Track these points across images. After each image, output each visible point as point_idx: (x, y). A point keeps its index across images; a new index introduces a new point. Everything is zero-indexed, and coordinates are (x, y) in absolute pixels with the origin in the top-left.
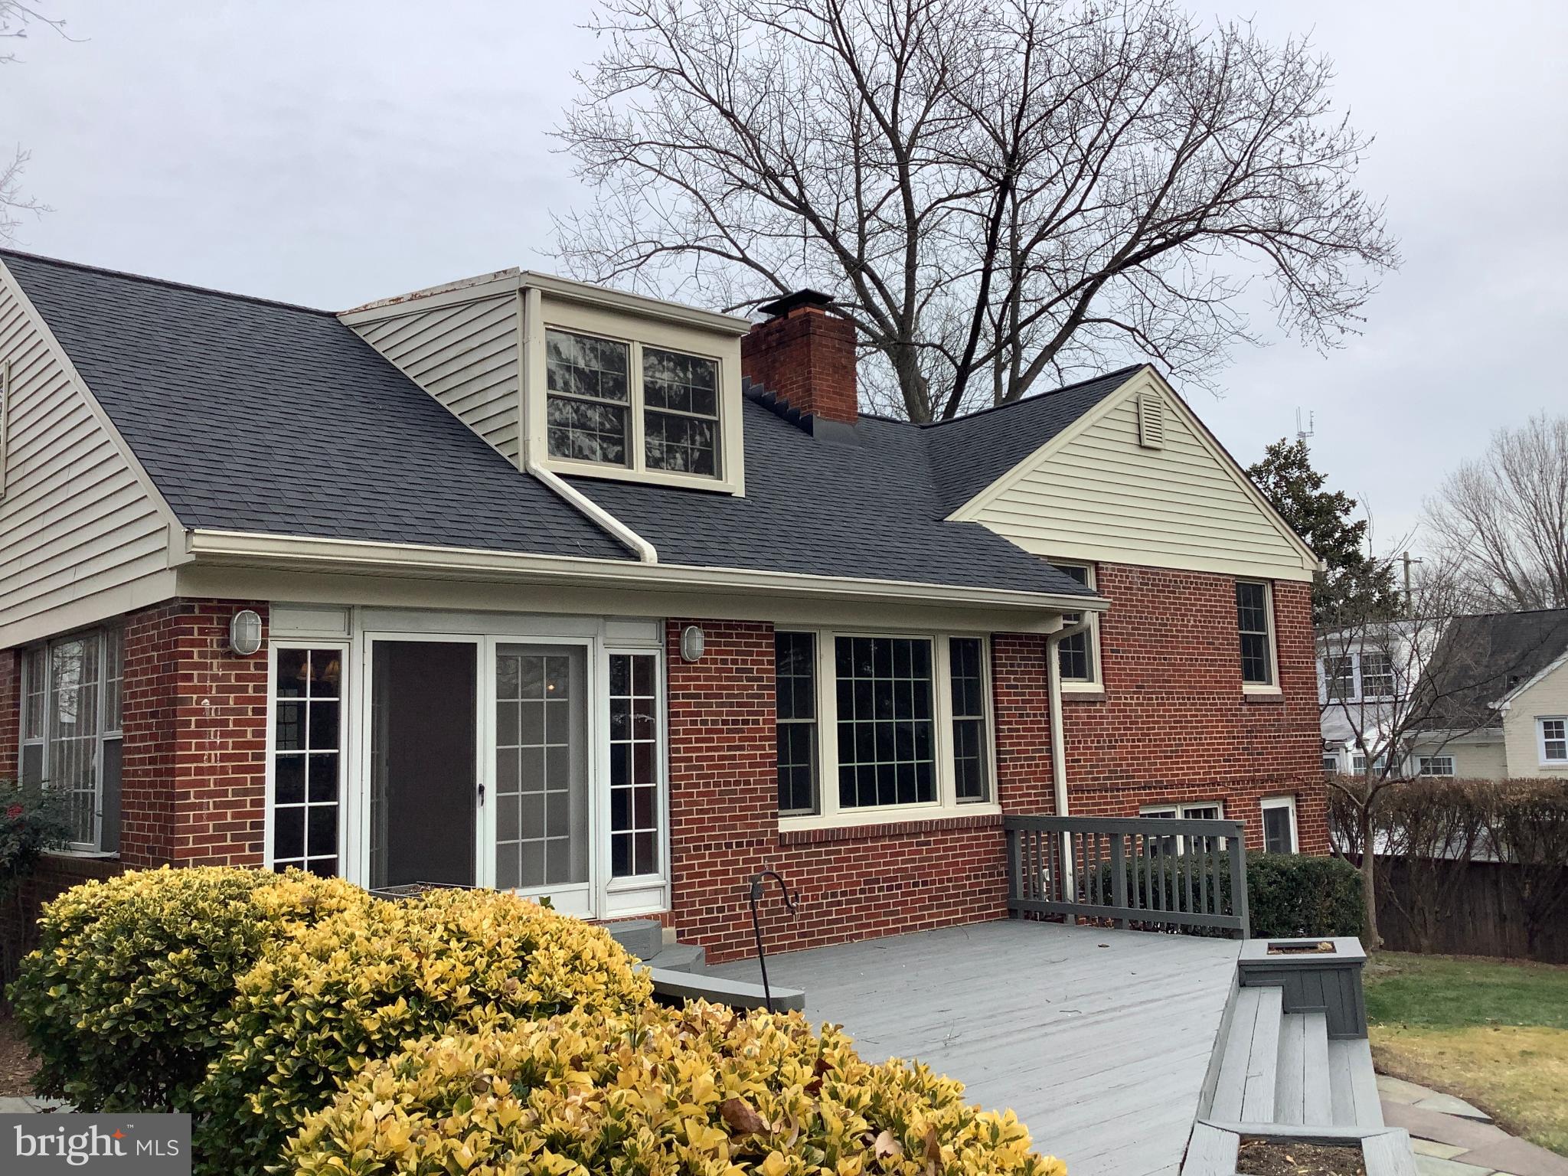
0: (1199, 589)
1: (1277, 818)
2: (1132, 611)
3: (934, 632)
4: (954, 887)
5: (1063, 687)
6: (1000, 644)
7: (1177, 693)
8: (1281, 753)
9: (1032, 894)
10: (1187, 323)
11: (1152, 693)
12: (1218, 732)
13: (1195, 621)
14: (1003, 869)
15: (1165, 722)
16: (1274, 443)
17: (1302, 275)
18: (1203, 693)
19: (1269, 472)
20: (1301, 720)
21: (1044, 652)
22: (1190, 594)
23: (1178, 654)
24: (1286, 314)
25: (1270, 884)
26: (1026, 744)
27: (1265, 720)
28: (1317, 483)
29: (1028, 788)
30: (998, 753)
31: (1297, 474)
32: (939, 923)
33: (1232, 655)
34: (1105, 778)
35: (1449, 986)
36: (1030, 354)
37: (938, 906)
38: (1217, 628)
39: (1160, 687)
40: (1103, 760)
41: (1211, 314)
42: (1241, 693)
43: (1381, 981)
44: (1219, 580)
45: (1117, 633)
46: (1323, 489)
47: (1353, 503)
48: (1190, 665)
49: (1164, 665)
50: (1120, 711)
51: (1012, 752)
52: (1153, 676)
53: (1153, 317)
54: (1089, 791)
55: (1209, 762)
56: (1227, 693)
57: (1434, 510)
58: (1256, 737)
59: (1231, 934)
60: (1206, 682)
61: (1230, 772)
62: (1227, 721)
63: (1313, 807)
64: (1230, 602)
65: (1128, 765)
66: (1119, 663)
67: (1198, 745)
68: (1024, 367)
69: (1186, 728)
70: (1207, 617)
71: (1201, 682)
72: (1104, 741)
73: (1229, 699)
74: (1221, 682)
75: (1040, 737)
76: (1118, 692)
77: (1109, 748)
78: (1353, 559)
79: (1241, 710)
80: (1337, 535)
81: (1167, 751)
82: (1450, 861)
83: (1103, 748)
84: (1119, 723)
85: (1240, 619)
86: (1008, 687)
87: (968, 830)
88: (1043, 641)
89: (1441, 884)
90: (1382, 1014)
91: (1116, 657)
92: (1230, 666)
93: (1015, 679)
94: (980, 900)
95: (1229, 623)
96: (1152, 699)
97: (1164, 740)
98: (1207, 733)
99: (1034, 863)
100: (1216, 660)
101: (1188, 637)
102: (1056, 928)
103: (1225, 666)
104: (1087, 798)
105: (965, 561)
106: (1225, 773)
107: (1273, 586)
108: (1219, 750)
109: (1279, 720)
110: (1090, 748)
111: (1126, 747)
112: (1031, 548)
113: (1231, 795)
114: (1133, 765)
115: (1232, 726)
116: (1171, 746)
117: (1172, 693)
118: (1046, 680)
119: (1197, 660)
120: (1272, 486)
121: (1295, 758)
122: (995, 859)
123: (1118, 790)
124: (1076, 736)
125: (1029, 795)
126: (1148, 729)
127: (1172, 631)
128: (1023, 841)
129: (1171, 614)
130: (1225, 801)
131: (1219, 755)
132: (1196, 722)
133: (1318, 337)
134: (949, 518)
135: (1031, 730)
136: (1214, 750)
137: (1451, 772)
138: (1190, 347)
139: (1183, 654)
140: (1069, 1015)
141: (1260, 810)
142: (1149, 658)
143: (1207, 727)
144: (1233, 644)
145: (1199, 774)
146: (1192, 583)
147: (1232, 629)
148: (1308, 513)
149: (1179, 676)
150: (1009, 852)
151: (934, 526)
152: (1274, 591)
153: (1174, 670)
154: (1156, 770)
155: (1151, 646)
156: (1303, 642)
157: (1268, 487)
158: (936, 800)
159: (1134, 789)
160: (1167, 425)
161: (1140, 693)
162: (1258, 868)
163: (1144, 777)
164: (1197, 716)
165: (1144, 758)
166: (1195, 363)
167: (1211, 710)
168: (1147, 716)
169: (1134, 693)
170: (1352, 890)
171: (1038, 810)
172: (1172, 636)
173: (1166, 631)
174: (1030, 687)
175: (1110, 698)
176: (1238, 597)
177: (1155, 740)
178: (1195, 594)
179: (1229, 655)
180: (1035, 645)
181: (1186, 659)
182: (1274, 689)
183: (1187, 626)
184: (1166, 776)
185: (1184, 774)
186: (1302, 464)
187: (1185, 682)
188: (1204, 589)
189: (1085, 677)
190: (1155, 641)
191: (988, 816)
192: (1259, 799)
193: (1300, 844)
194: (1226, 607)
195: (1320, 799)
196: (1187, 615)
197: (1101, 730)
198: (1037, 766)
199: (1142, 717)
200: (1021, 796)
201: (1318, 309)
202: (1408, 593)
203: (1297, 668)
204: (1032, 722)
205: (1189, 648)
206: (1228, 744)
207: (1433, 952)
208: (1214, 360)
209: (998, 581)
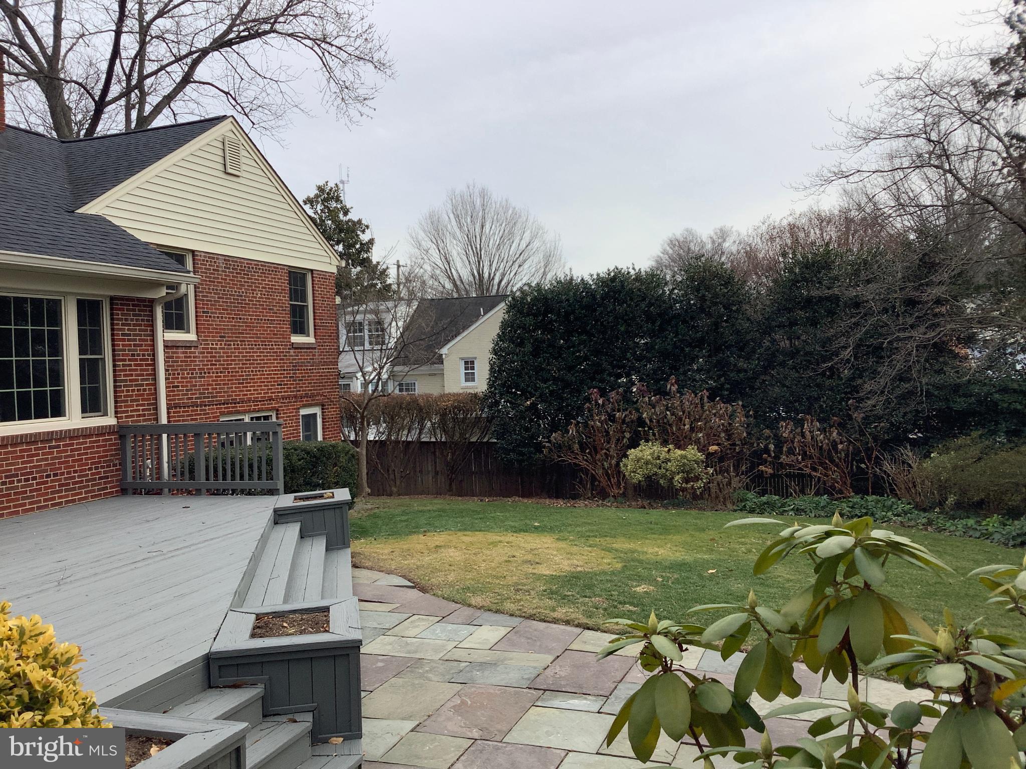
0: (265, 273)
1: (310, 420)
2: (217, 286)
3: (65, 294)
4: (79, 477)
5: (164, 335)
6: (117, 304)
7: (248, 341)
8: (313, 380)
9: (138, 476)
10: (264, 94)
11: (231, 341)
12: (274, 367)
13: (261, 294)
14: (117, 462)
15: (239, 360)
16: (321, 183)
17: (337, 73)
18: (265, 341)
19: (317, 202)
20: (327, 359)
21: (151, 311)
22: (258, 276)
23: (249, 315)
24: (327, 97)
25: (300, 460)
26: (137, 375)
27: (304, 359)
28: (346, 213)
29: (137, 406)
30: (115, 381)
31: (335, 205)
32: (67, 502)
33: (285, 317)
34: (196, 398)
35: (404, 513)
36: (153, 100)
37: (66, 490)
38: (275, 299)
39: (236, 337)
40: (196, 386)
41: (279, 91)
42: (290, 342)
43: (367, 514)
44: (278, 268)
45: (207, 301)
46: (350, 216)
47: (367, 227)
48: (257, 323)
49: (239, 322)
50: (208, 353)
51: (126, 381)
52: (232, 329)
53: (241, 86)
54: (184, 407)
55: (268, 386)
56: (281, 342)
57: (414, 235)
58: (298, 370)
59: (272, 492)
60: (267, 334)
61: (281, 392)
62: (280, 360)
63: (333, 412)
64: (284, 283)
65: (213, 389)
66: (209, 321)
67: (261, 375)
68: (148, 109)
69: (254, 364)
70: (269, 292)
71: (264, 334)
72: (197, 373)
73: (282, 345)
74: (277, 334)
75: (148, 370)
76: (207, 340)
77: (200, 377)
78: (365, 263)
79: (289, 352)
80: (358, 246)
81: (239, 379)
82: (410, 442)
83: (195, 378)
84: (207, 361)
85: (291, 294)
86: (123, 335)
87: (90, 436)
88: (151, 303)
89: (405, 455)
90: (363, 532)
91: (207, 317)
92: (283, 324)
93: (128, 330)
94: (99, 484)
95: (284, 297)
96: (230, 345)
97: (238, 372)
98: (267, 367)
99: (140, 456)
100: (274, 320)
101: (256, 305)
102: (155, 498)
103: (280, 324)
104: (183, 412)
105: (91, 243)
106: (278, 392)
107: (312, 274)
108: (274, 378)
109: (313, 359)
110: (186, 378)
111: (212, 377)
112: (144, 237)
113: (282, 407)
114: (216, 389)
115: (284, 363)
116: (243, 376)
117: (244, 341)
118: (152, 331)
119: (262, 320)
120: (319, 212)
121: (322, 383)
122: (112, 455)
123: (205, 406)
124: (176, 370)
125: (138, 410)
126: (227, 365)
127: (245, 300)
128: (133, 442)
129: (245, 289)
130: (277, 410)
131: (274, 382)
132: (260, 360)
133: (346, 116)
134: (79, 211)
135: (141, 365)
136: (271, 378)
137: (415, 391)
138: (266, 111)
139: (253, 315)
140: (154, 554)
141: (299, 415)
142: (229, 318)
143: (267, 363)
144: (285, 310)
145: (261, 393)
146: (259, 269)
147: (286, 300)
148: (341, 231)
149: (250, 330)
150: (122, 449)
151: (67, 216)
152: (313, 277)
153: (246, 326)
154: (232, 392)
155: (231, 310)
156: (329, 311)
157: (317, 212)
158: (65, 416)
159: (216, 405)
160: (243, 160)
161: (223, 341)
162: (293, 451)
163: (224, 396)
164: (260, 356)
165: (224, 384)
166: (269, 123)
167: (270, 352)
168: (227, 357)
169: (219, 341)
170: (350, 460)
171: (145, 420)
172: (245, 304)
173: (241, 300)
174: (141, 335)
175: (201, 344)
176: (290, 281)
177: (232, 372)
178: (261, 277)
179: (283, 317)
180: (145, 306)
181: (255, 319)
182: (311, 340)
183: (256, 298)
184: (239, 395)
185: (251, 394)
186: (338, 199)
187: (253, 334)
188: (268, 274)
189: (184, 329)
190: (234, 307)
191: (106, 426)
192: (299, 409)
193: (323, 435)
194: (282, 286)
195: (337, 408)
196: (256, 290)
197: (195, 365)
198: (145, 390)
199: (223, 357)
200: (132, 411)
201: (347, 97)
202: (399, 285)
203: (326, 326)
204: (141, 360)
205: (256, 312)
206: (281, 374)
207: (399, 495)
208: (281, 123)
209: (114, 258)
